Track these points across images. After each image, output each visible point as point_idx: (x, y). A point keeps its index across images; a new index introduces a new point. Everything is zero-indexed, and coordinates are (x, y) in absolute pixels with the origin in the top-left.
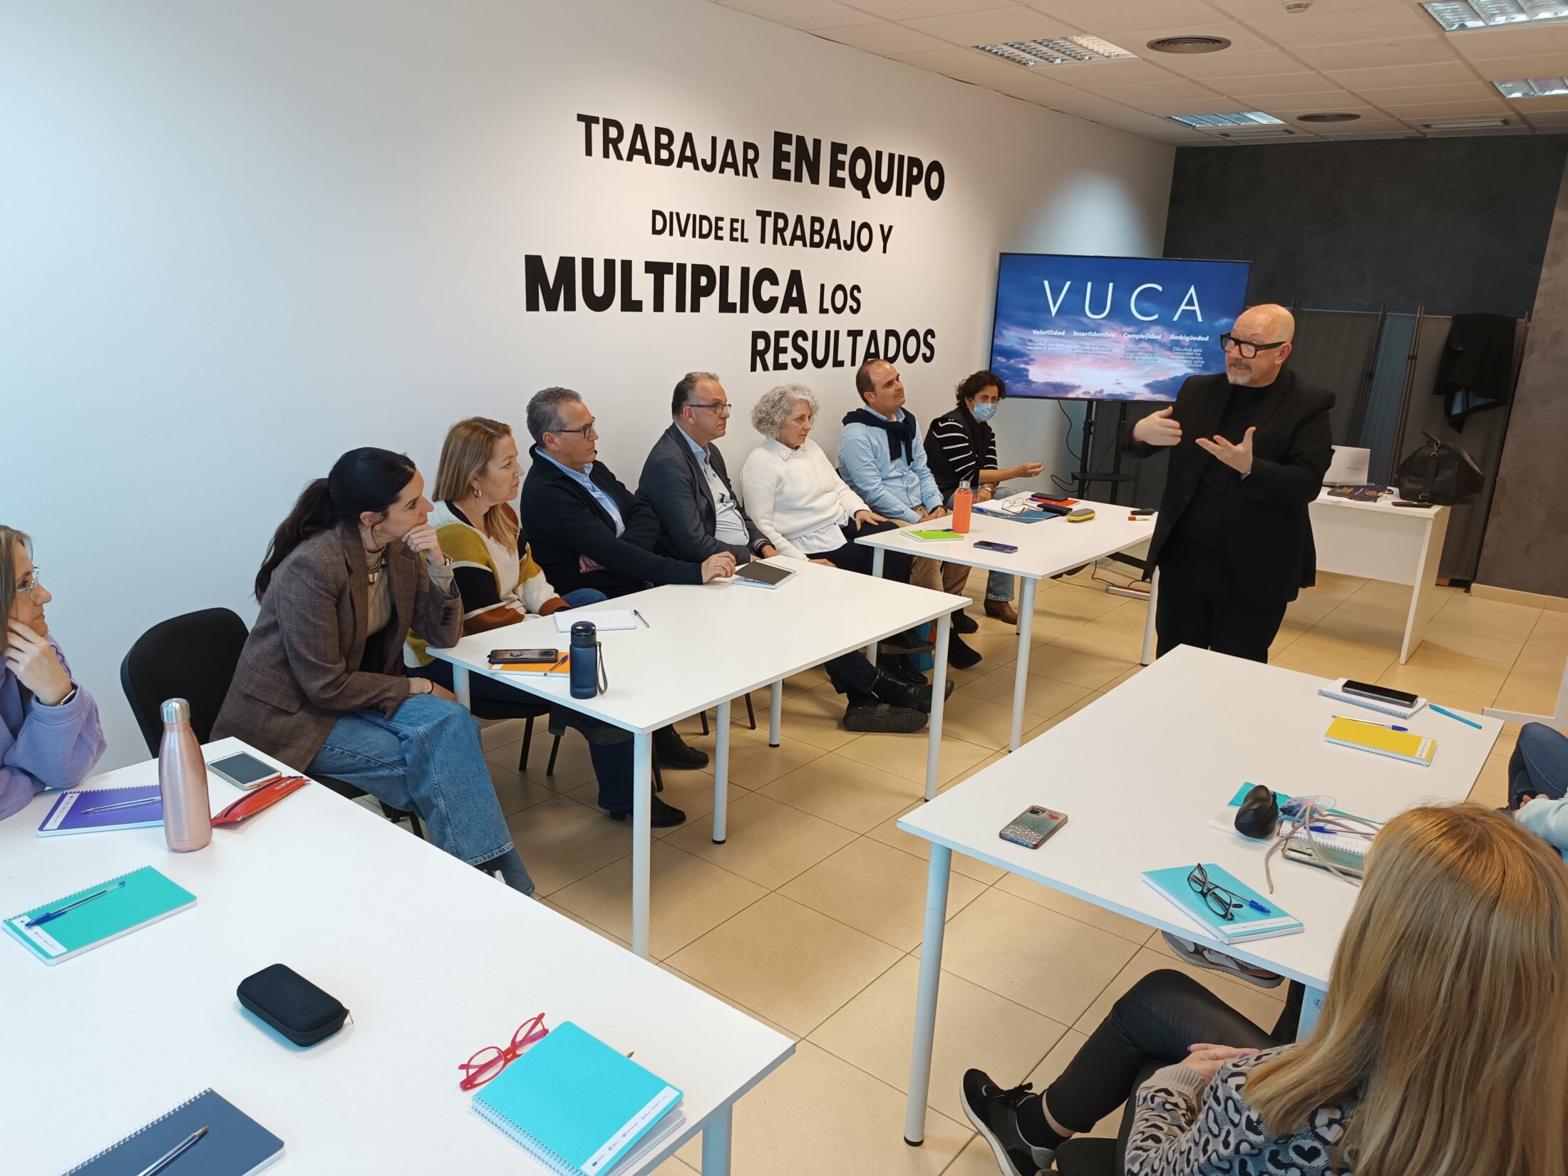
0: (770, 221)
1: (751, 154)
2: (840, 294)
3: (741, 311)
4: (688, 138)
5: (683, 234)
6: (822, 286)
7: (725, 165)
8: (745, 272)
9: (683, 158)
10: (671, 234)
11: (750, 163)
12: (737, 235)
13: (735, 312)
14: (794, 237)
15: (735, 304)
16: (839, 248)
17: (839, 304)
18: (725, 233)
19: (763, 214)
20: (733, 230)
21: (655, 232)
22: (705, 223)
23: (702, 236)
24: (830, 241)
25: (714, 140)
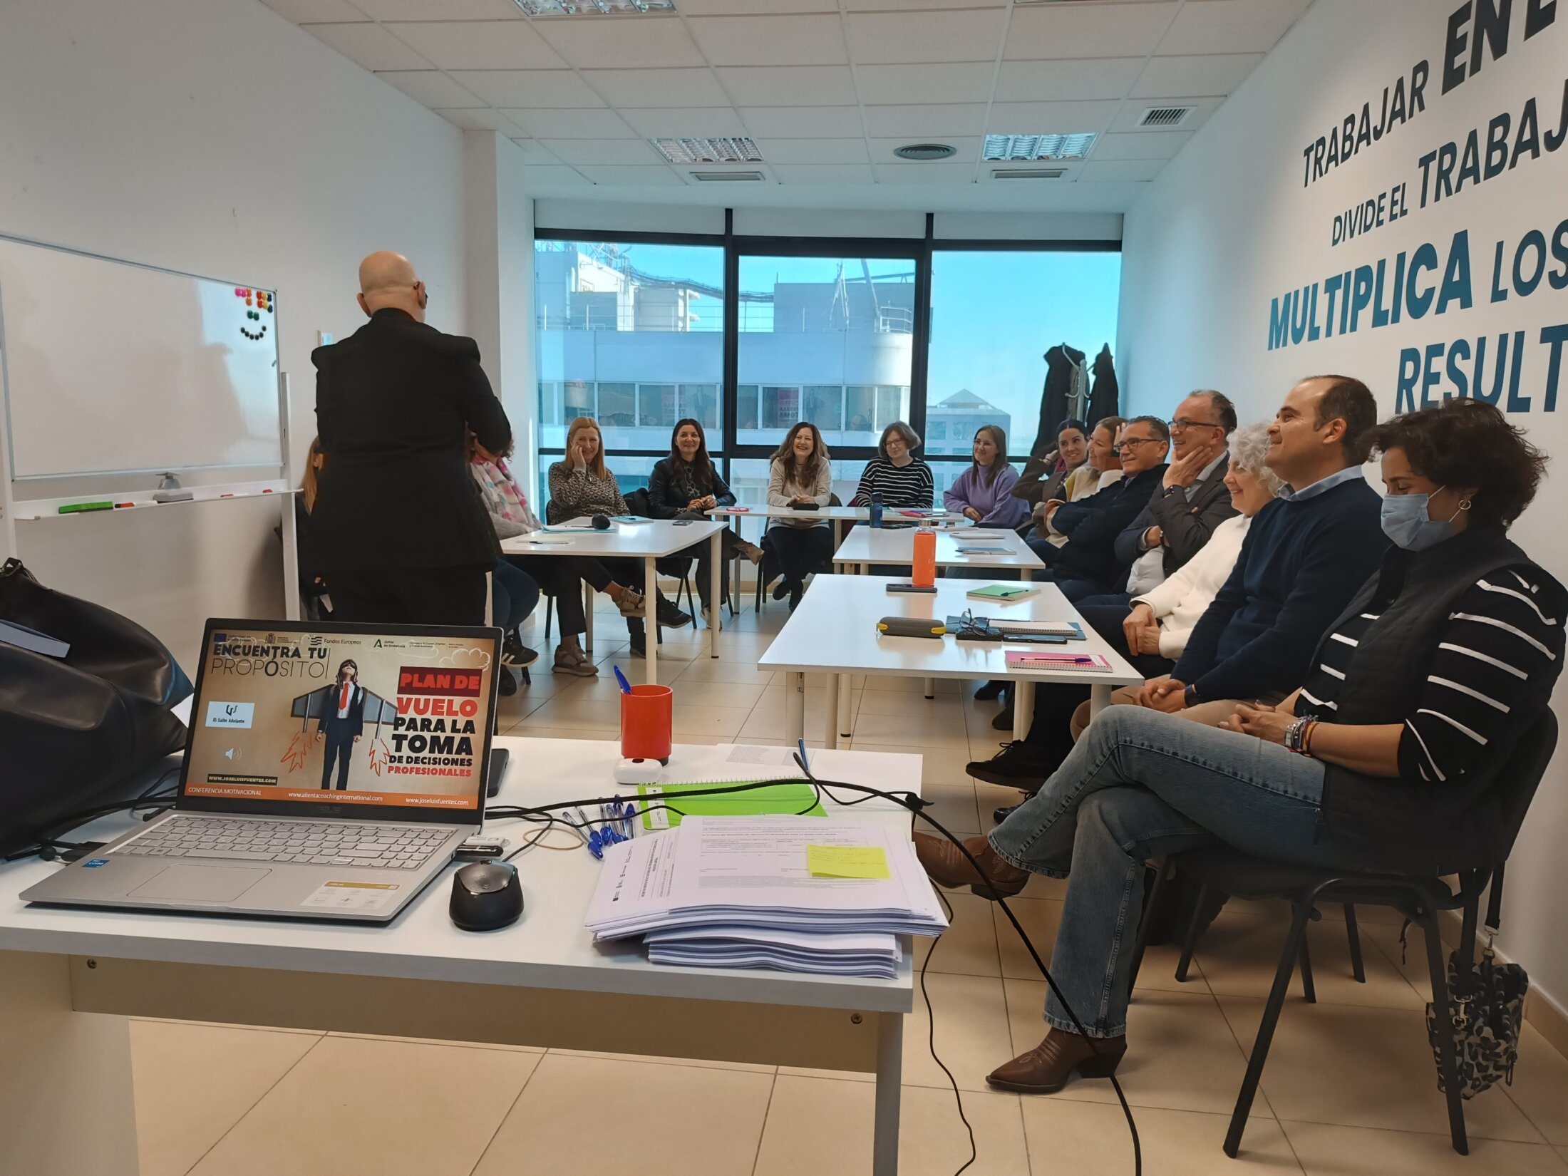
0: (1434, 166)
1: (1420, 76)
2: (1532, 250)
3: (1392, 322)
4: (1366, 107)
5: (1352, 236)
6: (1500, 246)
7: (1394, 115)
8: (1401, 257)
9: (1359, 141)
10: (1344, 240)
11: (1417, 92)
12: (1397, 209)
13: (1386, 324)
14: (1464, 173)
15: (1388, 310)
16: (1536, 154)
17: (1526, 276)
18: (1385, 215)
19: (1425, 162)
20: (1394, 203)
21: (1335, 242)
22: (1370, 208)
23: (1367, 228)
24: (1520, 147)
25: (1386, 91)
